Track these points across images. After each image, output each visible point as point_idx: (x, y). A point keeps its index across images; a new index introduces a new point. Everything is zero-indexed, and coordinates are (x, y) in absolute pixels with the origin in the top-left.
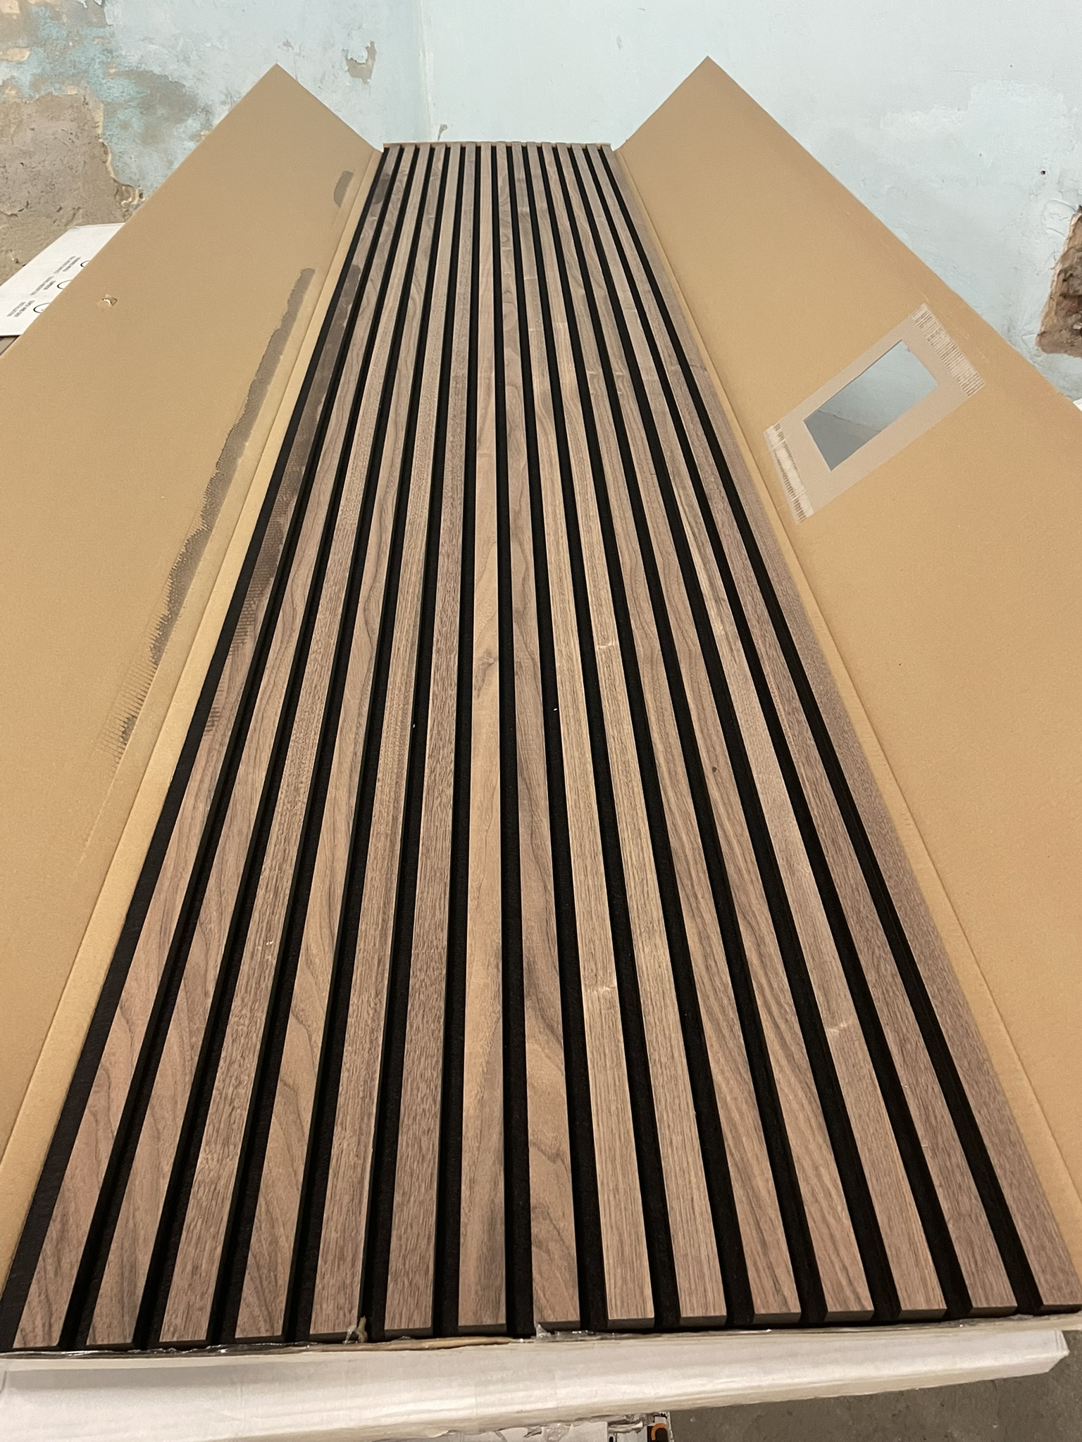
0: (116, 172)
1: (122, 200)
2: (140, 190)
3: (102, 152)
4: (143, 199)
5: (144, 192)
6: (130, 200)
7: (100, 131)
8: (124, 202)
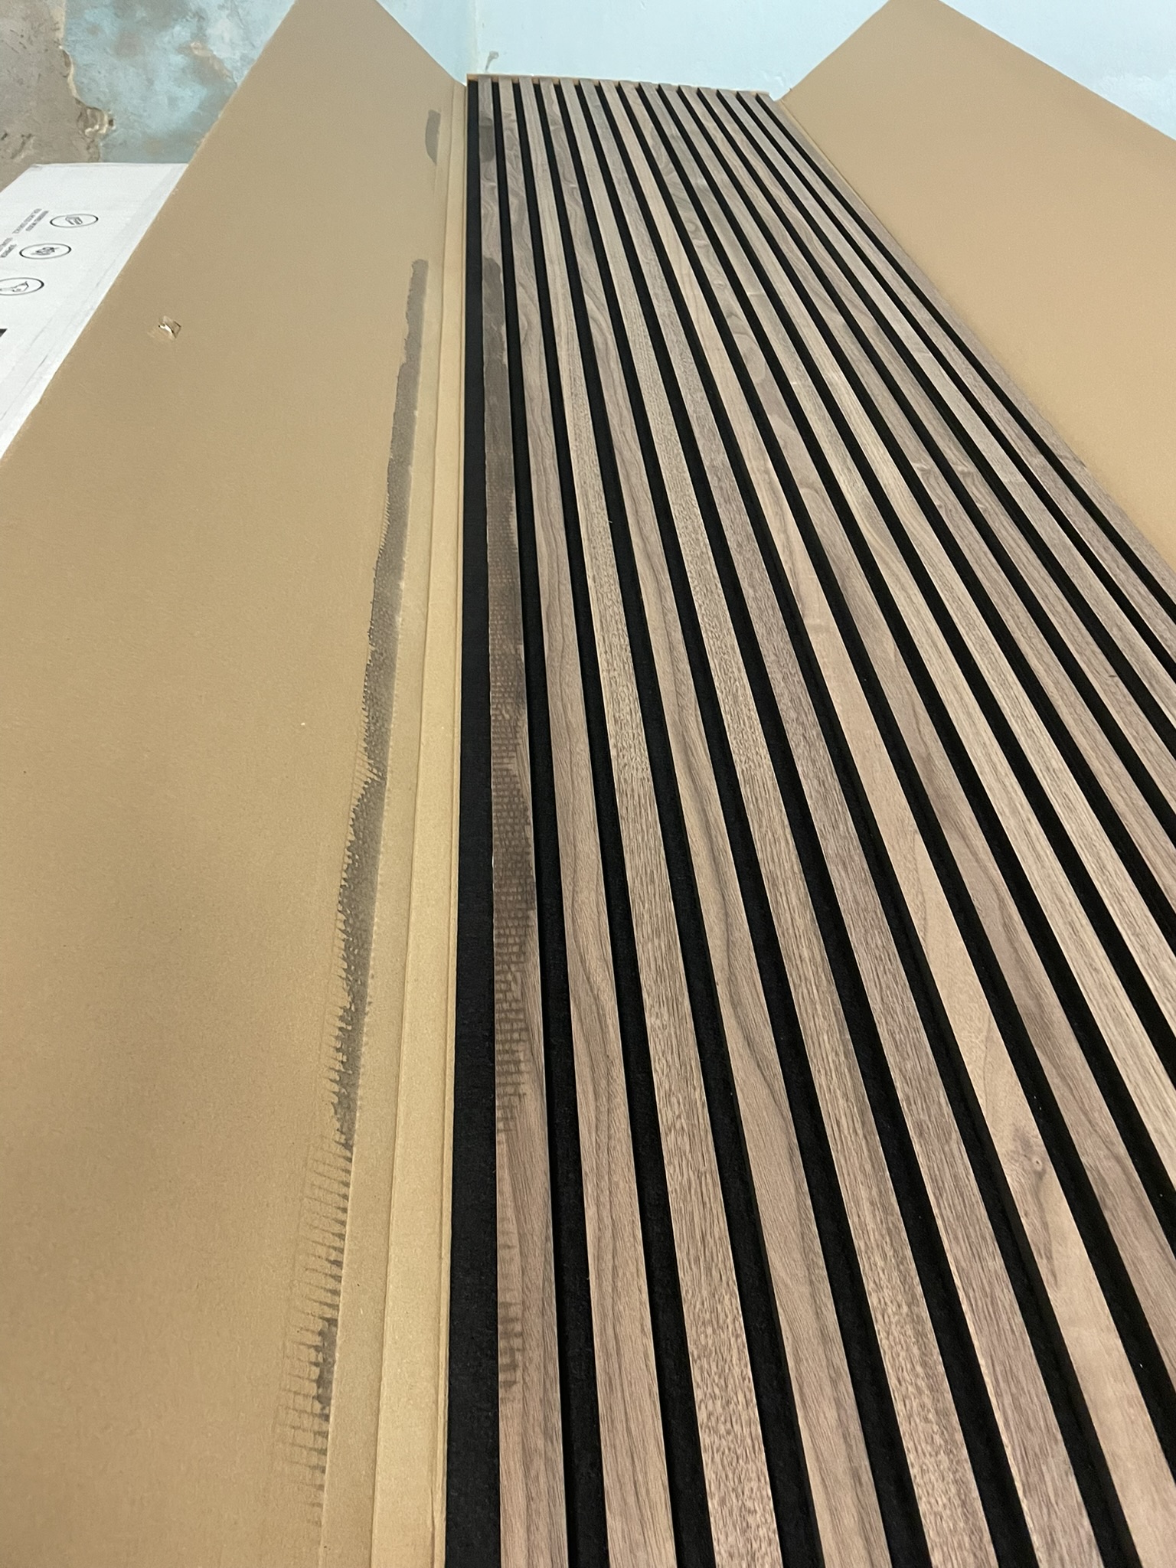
0: (79, 90)
1: (86, 127)
2: (109, 116)
3: (63, 64)
4: (114, 128)
5: (115, 117)
6: (97, 127)
7: (60, 35)
8: (89, 129)
